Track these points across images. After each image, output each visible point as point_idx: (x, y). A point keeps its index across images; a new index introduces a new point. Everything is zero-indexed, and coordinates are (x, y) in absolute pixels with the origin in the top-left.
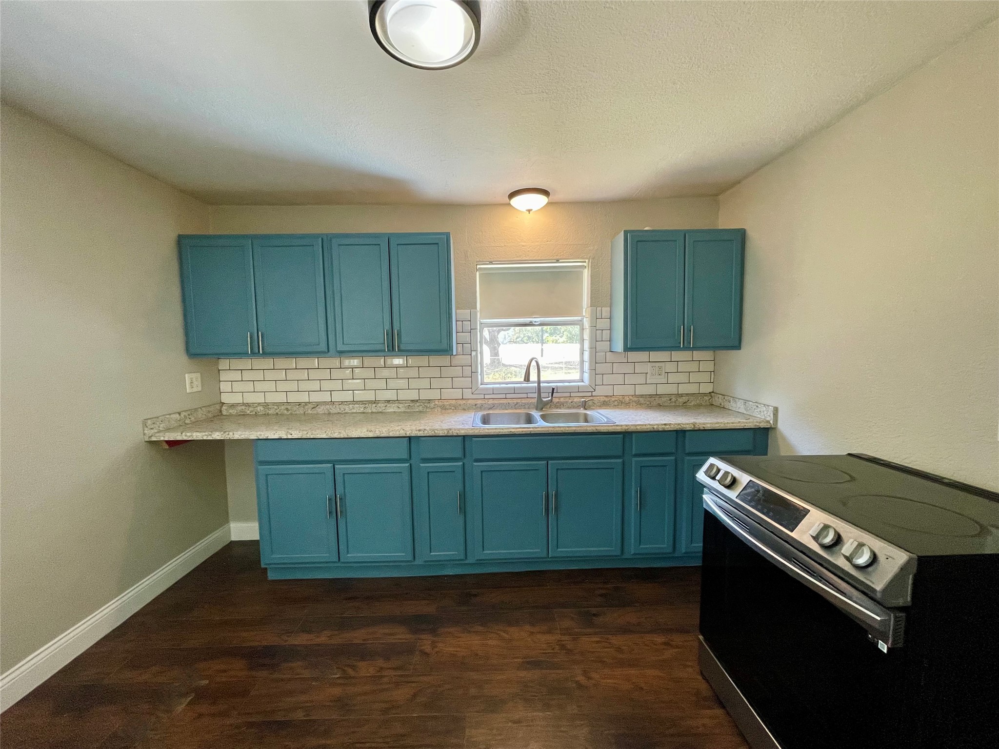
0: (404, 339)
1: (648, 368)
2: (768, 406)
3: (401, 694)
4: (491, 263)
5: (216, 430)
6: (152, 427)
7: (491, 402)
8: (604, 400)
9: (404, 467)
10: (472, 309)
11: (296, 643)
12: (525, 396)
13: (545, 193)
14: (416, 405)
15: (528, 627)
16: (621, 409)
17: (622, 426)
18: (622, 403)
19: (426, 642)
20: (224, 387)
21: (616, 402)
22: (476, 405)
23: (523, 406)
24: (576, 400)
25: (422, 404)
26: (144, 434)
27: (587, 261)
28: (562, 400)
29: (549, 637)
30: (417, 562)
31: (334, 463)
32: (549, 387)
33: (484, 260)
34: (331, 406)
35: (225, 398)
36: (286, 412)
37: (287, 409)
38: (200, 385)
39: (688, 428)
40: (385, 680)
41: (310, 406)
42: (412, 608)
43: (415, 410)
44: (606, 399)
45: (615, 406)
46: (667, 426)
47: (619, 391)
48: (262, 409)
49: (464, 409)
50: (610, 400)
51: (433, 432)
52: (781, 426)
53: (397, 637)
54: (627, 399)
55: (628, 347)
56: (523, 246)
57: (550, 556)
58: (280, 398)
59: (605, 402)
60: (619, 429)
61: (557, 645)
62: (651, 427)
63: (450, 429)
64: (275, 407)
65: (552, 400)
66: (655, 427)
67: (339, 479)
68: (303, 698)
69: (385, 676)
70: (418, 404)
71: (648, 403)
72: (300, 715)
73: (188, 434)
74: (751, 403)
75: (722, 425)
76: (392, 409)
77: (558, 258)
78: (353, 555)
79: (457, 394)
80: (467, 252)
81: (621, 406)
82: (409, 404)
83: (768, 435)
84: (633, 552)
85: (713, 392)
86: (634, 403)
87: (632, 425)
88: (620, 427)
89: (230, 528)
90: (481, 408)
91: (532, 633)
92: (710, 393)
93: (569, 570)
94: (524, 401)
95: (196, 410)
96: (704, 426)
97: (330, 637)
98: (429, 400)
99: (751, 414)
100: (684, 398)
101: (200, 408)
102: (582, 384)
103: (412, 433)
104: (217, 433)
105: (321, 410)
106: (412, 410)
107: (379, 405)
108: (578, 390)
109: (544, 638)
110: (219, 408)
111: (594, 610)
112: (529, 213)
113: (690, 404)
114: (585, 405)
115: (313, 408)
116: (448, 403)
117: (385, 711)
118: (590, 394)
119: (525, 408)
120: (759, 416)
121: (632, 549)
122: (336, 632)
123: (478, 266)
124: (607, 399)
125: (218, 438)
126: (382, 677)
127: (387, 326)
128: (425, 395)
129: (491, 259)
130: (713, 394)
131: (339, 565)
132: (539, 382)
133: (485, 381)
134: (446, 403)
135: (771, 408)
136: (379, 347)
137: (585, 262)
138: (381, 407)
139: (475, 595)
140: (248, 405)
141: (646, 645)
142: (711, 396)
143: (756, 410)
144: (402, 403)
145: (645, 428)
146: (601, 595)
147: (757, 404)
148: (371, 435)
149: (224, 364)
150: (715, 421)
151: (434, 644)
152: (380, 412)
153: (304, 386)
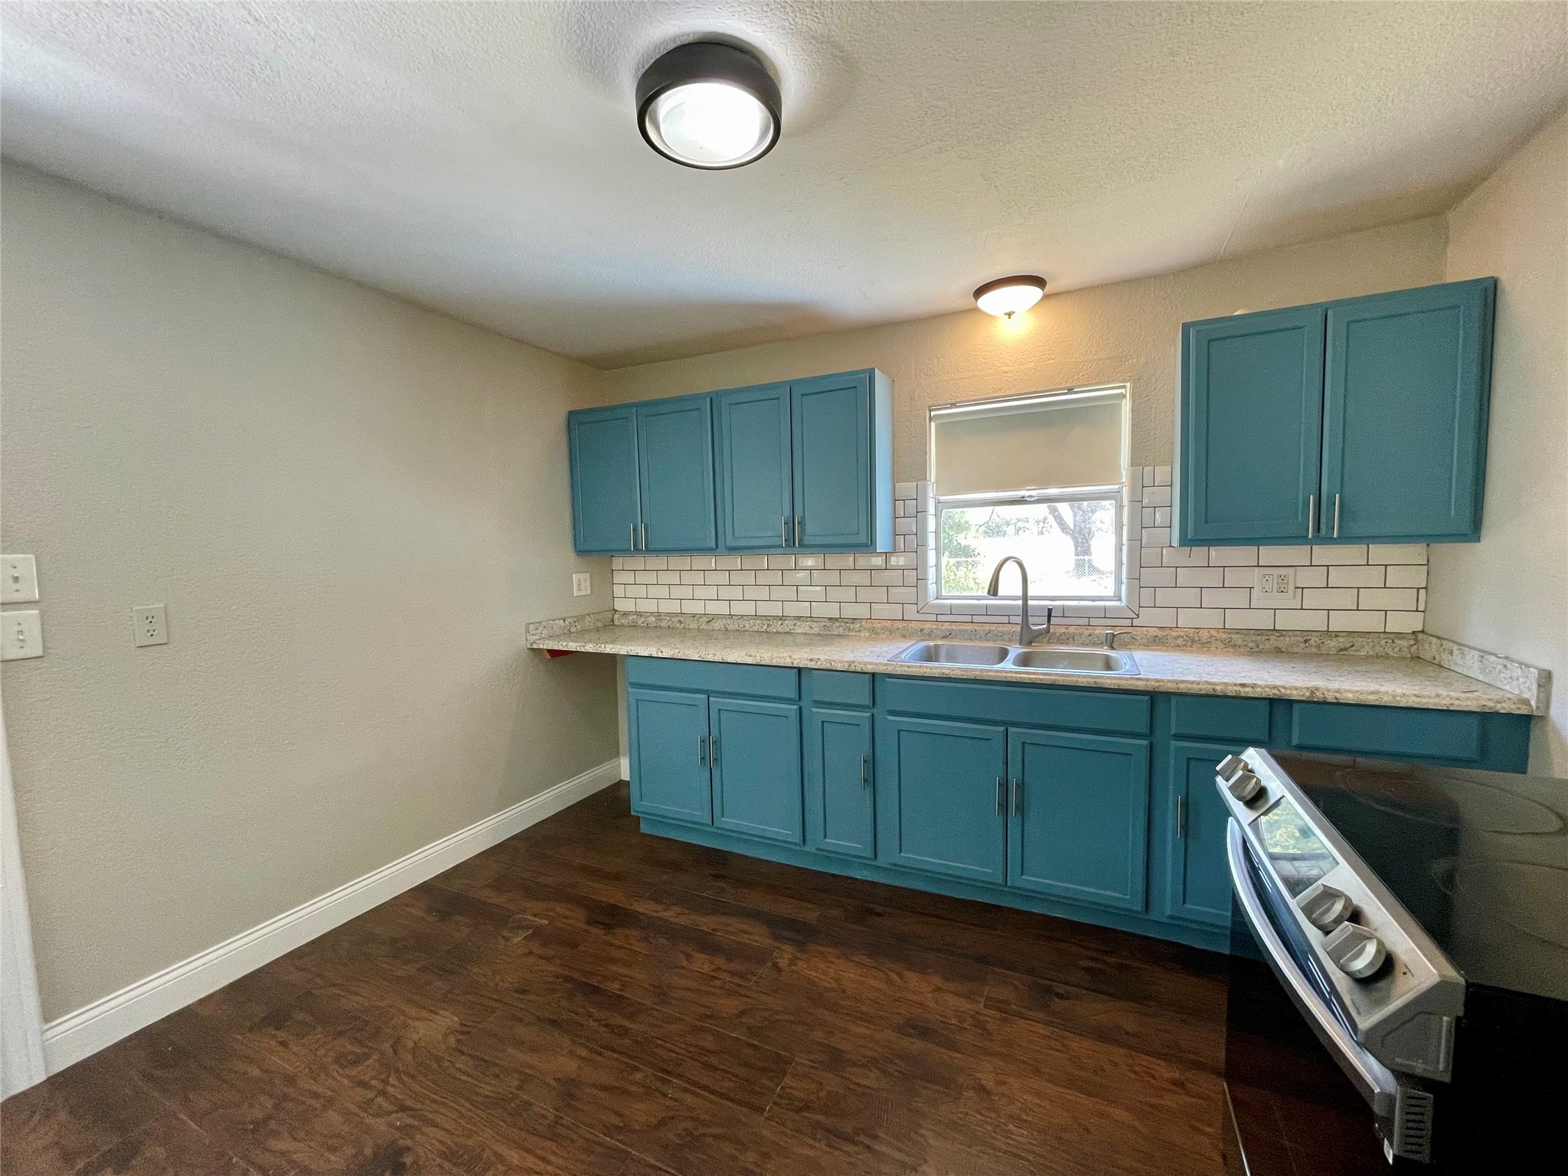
0: (809, 528)
1: (1255, 577)
2: (1528, 666)
3: (729, 1006)
4: (953, 405)
5: (591, 641)
6: (534, 632)
7: (947, 626)
8: (1155, 634)
9: (791, 710)
10: (920, 480)
11: (641, 910)
12: (1005, 619)
13: (1038, 281)
14: (834, 626)
15: (937, 981)
16: (1192, 652)
17: (1148, 680)
18: (1193, 642)
19: (785, 954)
20: (618, 591)
21: (1181, 639)
22: (922, 630)
23: (1000, 636)
24: (1098, 631)
25: (843, 624)
26: (527, 640)
27: (1128, 384)
28: (1072, 630)
29: (965, 1005)
30: (806, 848)
31: (709, 694)
32: (1041, 607)
33: (940, 402)
34: (728, 621)
35: (620, 605)
36: (678, 625)
37: (680, 622)
38: (589, 589)
39: (1295, 695)
40: (718, 983)
41: (705, 619)
42: (788, 908)
43: (832, 633)
44: (1160, 633)
45: (1178, 646)
46: (1247, 689)
47: (1187, 619)
48: (654, 620)
49: (904, 636)
50: (1168, 635)
51: (828, 665)
52: (1555, 712)
53: (752, 937)
54: (1205, 635)
55: (1189, 537)
56: (1005, 373)
57: (1009, 884)
58: (673, 607)
59: (1156, 638)
60: (1140, 685)
61: (972, 1017)
62: (1210, 687)
63: (853, 662)
64: (668, 618)
65: (1048, 631)
66: (1219, 688)
67: (714, 715)
68: (623, 971)
69: (719, 979)
70: (837, 624)
71: (1251, 645)
72: (614, 987)
73: (564, 644)
74: (1493, 658)
75: (1385, 698)
76: (802, 628)
77: (1068, 385)
78: (729, 822)
79: (895, 612)
80: (913, 392)
81: (1191, 646)
82: (825, 624)
83: (1528, 730)
84: (1168, 913)
85: (1423, 632)
86: (1218, 642)
87: (1169, 681)
88: (1144, 683)
89: (620, 763)
90: (929, 635)
91: (939, 989)
92: (1414, 632)
93: (1049, 917)
94: (1001, 628)
95: (583, 617)
96: (1338, 695)
97: (678, 915)
98: (854, 619)
99: (1492, 683)
100: (1341, 640)
101: (589, 615)
102: (1117, 603)
103: (800, 662)
104: (590, 645)
105: (717, 625)
106: (829, 633)
107: (786, 622)
108: (1105, 613)
109: (952, 1000)
110: (611, 617)
111: (1061, 989)
112: (1009, 318)
113: (1357, 654)
114: (1111, 642)
115: (709, 622)
116: (879, 625)
117: (702, 1017)
118: (1128, 622)
119: (1003, 640)
120: (1508, 687)
121: (1167, 906)
122: (686, 911)
123: (933, 413)
124: (1162, 633)
125: (591, 650)
126: (716, 978)
127: (787, 512)
128: (849, 611)
129: (952, 399)
130: (1420, 636)
131: (712, 830)
132: (1025, 597)
133: (944, 593)
134: (877, 625)
135: (1534, 672)
136: (775, 541)
137: (1124, 387)
138: (788, 625)
139: (879, 915)
140: (639, 614)
141: (1135, 1072)
142: (1416, 640)
143: (1502, 675)
144: (816, 622)
145: (1195, 689)
146: (1087, 970)
147: (1505, 662)
148: (750, 661)
149: (618, 563)
150: (1373, 686)
151: (793, 961)
152: (788, 633)
153: (700, 593)
